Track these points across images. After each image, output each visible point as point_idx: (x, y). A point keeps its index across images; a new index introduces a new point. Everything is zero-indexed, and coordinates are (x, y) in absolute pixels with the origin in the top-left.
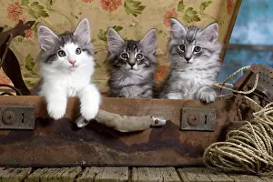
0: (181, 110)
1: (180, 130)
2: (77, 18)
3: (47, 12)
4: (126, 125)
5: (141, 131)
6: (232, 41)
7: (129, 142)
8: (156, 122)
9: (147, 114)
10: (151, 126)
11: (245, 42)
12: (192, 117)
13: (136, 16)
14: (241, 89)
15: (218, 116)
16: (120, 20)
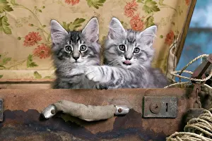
0: (143, 99)
1: (143, 117)
2: (40, 11)
3: (12, 6)
4: (91, 114)
5: (106, 120)
6: (192, 25)
7: (94, 130)
8: (120, 110)
9: (110, 104)
10: (115, 115)
11: (204, 25)
12: (154, 105)
13: (97, 8)
14: (199, 77)
15: (179, 104)
16: (82, 12)
